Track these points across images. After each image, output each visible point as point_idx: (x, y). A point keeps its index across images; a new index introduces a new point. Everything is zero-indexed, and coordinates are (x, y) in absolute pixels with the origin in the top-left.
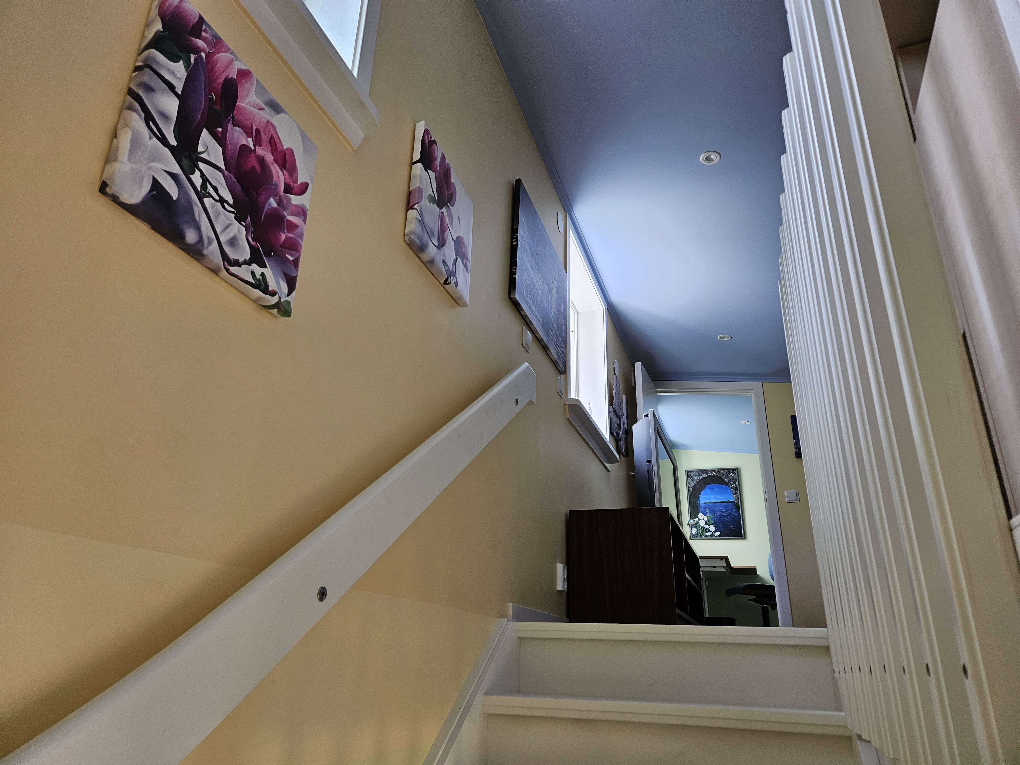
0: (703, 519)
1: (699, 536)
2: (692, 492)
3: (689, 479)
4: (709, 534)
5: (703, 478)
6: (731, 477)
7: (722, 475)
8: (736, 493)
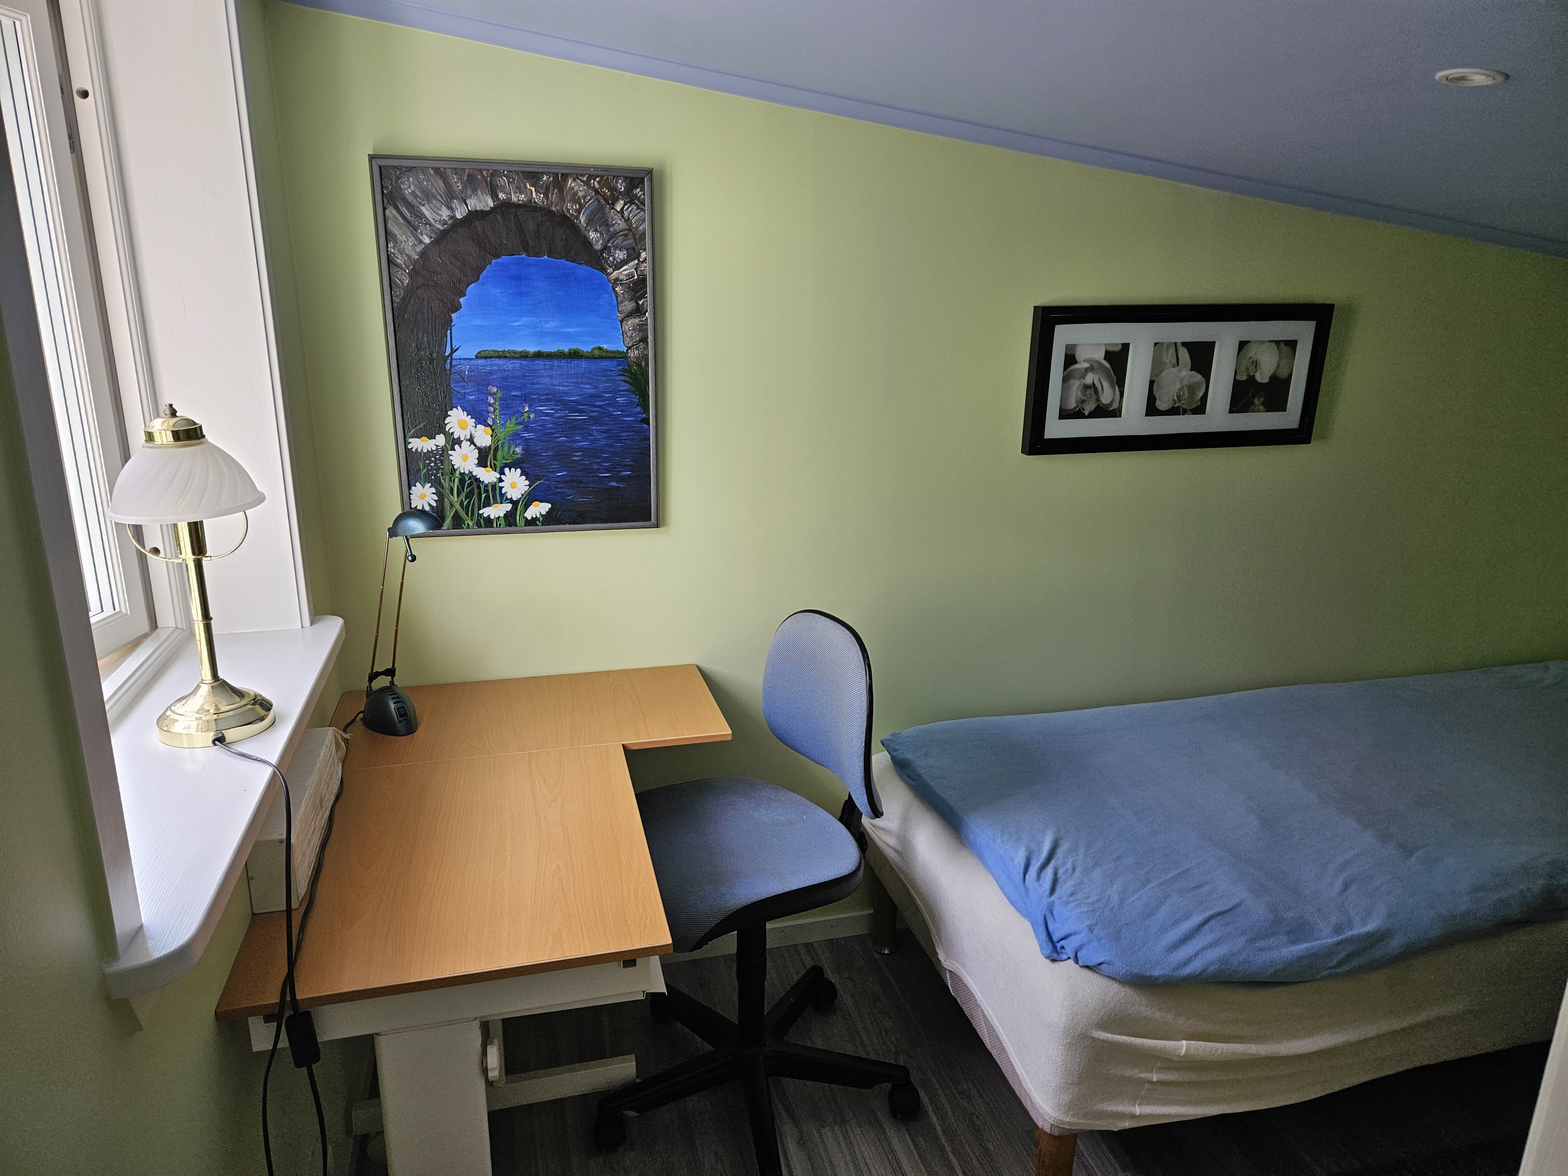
0: (471, 441)
1: (448, 522)
2: (410, 292)
3: (391, 212)
4: (496, 511)
5: (475, 216)
6: (620, 224)
7: (571, 208)
8: (638, 311)
